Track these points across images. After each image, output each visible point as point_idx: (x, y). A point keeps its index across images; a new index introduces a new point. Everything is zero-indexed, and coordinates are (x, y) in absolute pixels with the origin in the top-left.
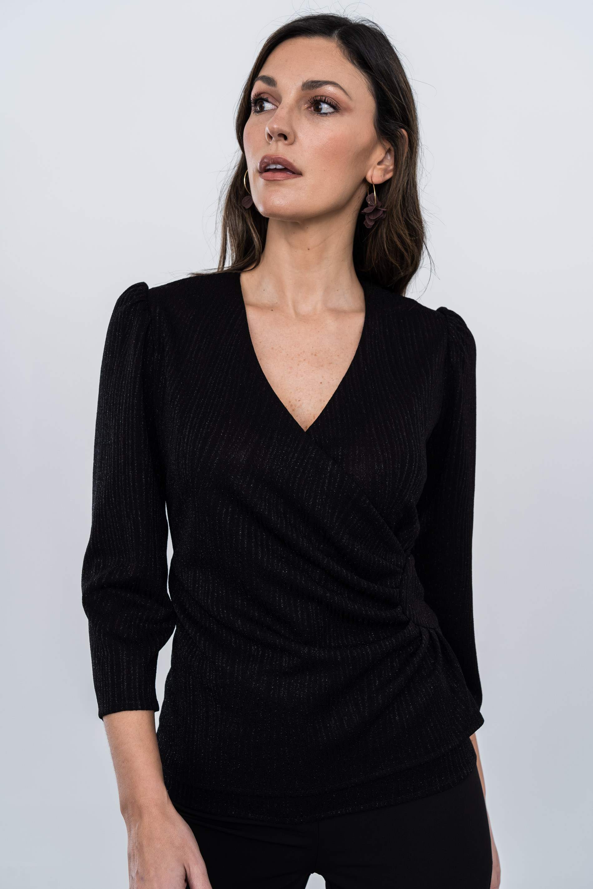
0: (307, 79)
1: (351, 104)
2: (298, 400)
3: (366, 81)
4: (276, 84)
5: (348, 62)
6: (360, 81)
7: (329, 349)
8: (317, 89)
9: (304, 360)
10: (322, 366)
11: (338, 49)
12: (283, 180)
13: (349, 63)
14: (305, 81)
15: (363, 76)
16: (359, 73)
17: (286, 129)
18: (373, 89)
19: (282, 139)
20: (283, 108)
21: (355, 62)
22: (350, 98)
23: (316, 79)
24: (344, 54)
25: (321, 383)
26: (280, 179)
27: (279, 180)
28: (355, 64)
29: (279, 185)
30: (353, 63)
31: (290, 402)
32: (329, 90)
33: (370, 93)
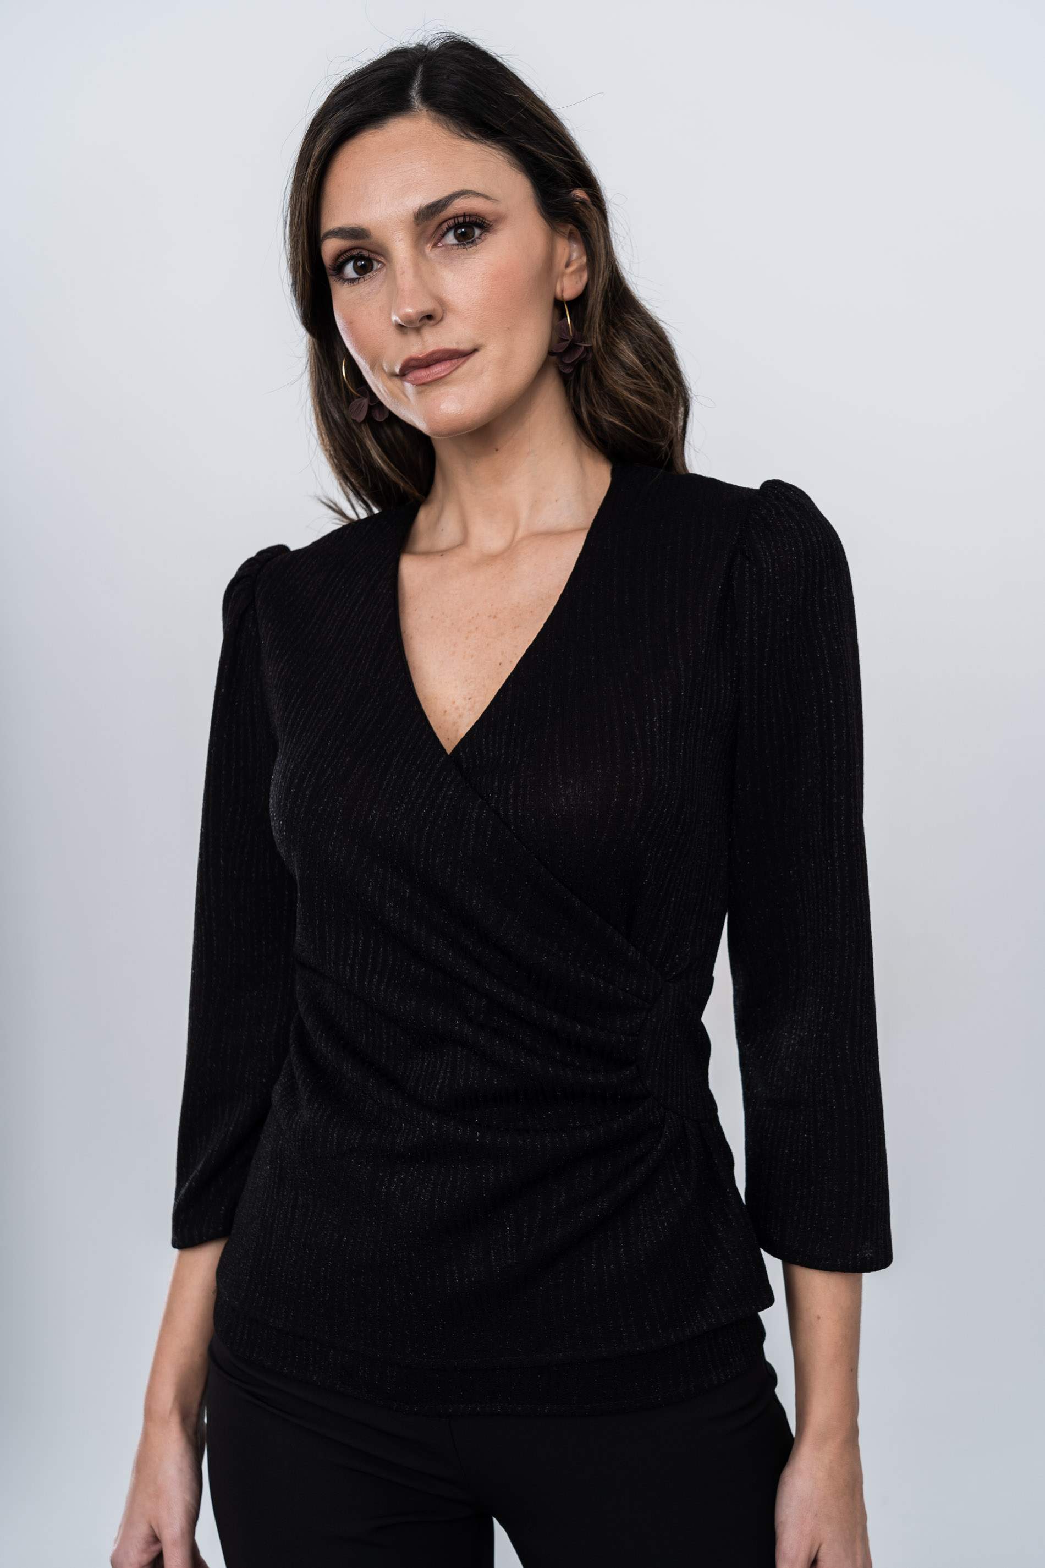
0: (417, 207)
1: (501, 208)
2: (467, 698)
3: (501, 155)
4: (370, 233)
5: (463, 142)
6: (494, 161)
7: (519, 603)
8: (441, 213)
9: (477, 628)
10: (502, 634)
11: (437, 127)
12: (449, 374)
13: (465, 142)
14: (415, 211)
15: (494, 151)
16: (486, 149)
17: (427, 306)
18: (517, 162)
19: (426, 321)
21: (473, 135)
22: (497, 201)
24: (450, 130)
25: (500, 664)
26: (443, 374)
27: (443, 377)
28: (475, 139)
29: (446, 383)
30: (470, 138)
31: (454, 703)
32: (461, 205)
33: (516, 170)
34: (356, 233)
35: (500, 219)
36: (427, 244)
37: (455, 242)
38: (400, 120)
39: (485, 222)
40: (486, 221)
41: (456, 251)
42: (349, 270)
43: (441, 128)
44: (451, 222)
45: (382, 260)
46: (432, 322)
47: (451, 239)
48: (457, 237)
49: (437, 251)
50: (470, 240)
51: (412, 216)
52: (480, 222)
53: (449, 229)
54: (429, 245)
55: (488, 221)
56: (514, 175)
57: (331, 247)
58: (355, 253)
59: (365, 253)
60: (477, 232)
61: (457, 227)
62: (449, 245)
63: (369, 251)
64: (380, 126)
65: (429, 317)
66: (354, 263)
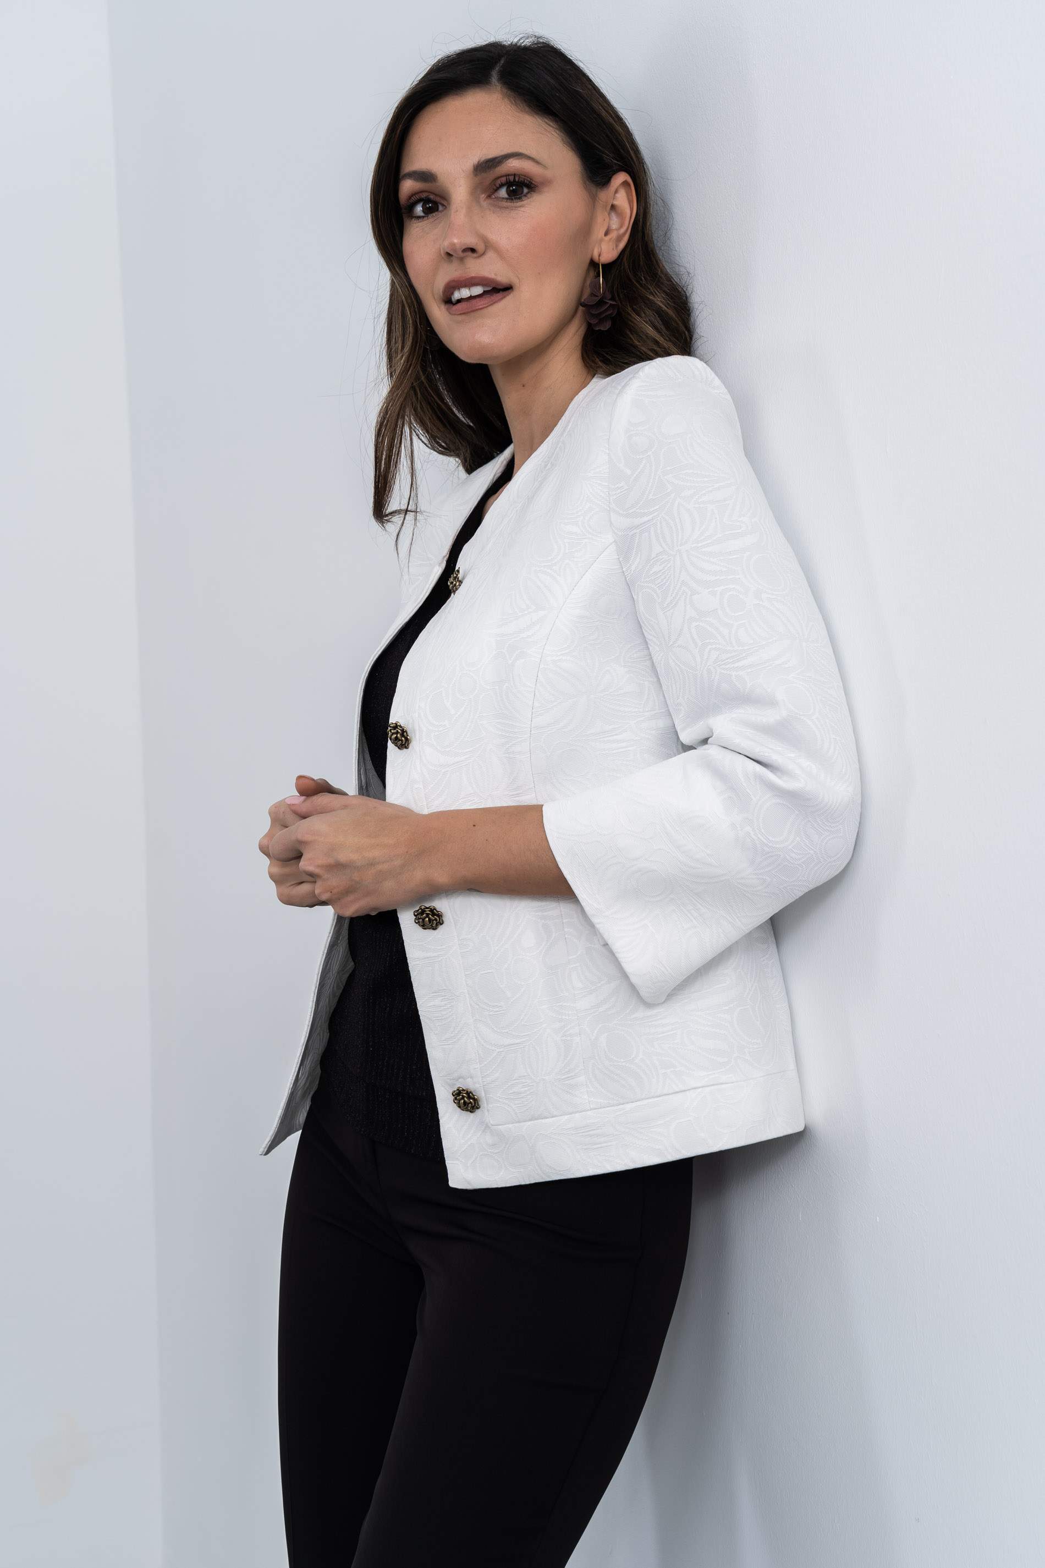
0: (477, 160)
1: (548, 174)
4: (437, 177)
8: (496, 169)
11: (506, 101)
12: (486, 307)
13: (527, 117)
14: (476, 162)
17: (471, 241)
18: (569, 140)
19: (469, 253)
20: (457, 211)
22: (545, 167)
23: (490, 156)
26: (481, 307)
32: (514, 165)
34: (426, 177)
35: (547, 182)
36: (482, 194)
37: (506, 196)
38: (478, 90)
39: (531, 183)
40: (533, 182)
41: (505, 204)
42: (419, 209)
43: (509, 102)
44: (504, 180)
45: (445, 203)
46: (475, 255)
47: (503, 192)
48: (509, 193)
49: (489, 201)
50: (518, 197)
51: (472, 168)
52: (528, 183)
53: (501, 186)
54: (483, 195)
55: (535, 182)
56: (565, 151)
57: (408, 186)
58: (424, 195)
59: (432, 197)
60: (525, 190)
61: (509, 184)
62: (500, 198)
63: (436, 195)
64: (460, 94)
65: (473, 250)
66: (423, 204)
